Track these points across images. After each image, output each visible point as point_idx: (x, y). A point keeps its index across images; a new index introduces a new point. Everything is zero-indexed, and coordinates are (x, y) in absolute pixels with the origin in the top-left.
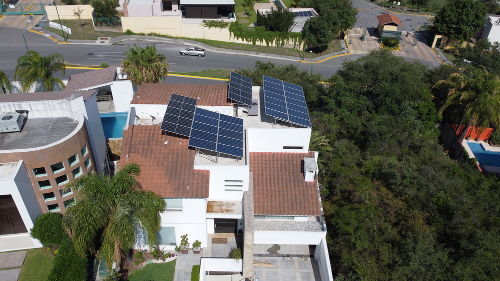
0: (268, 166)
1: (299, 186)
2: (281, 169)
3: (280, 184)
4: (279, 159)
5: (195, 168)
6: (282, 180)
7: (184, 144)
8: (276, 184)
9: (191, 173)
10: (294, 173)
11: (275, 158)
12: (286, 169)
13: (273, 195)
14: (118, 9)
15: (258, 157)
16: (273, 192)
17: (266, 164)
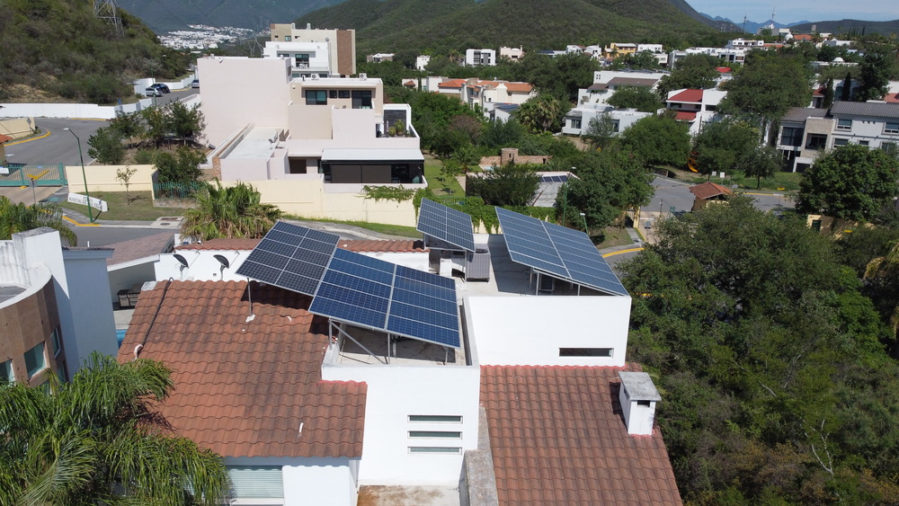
0: (524, 397)
1: (614, 448)
2: (560, 404)
3: (562, 443)
4: (551, 380)
5: (324, 378)
6: (565, 430)
7: (300, 320)
8: (552, 442)
9: (314, 389)
10: (594, 413)
11: (541, 380)
12: (571, 402)
13: (546, 472)
14: (201, 166)
15: (496, 376)
16: (545, 464)
17: (518, 393)
